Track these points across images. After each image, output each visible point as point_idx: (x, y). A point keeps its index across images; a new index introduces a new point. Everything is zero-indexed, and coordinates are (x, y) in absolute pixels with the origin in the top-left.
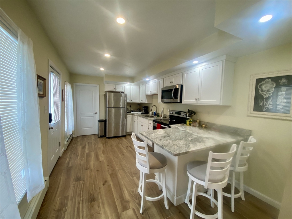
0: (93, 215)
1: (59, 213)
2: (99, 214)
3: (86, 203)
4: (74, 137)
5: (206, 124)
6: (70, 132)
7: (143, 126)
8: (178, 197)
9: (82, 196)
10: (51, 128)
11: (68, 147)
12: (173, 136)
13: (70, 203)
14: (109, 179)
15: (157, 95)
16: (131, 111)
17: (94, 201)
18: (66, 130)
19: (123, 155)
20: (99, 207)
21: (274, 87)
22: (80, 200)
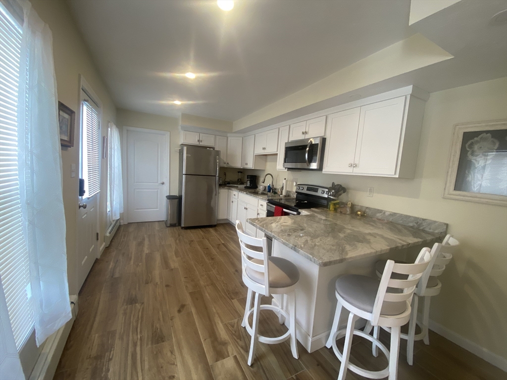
0: (162, 367)
1: (99, 362)
2: (173, 366)
3: (147, 345)
4: (122, 224)
5: (364, 210)
6: (115, 215)
7: (248, 209)
8: (315, 338)
9: (141, 332)
10: (83, 206)
11: (111, 241)
12: (310, 229)
13: (118, 345)
14: (188, 301)
15: (276, 156)
16: (226, 183)
17: (163, 342)
18: (109, 211)
19: (212, 259)
20: (172, 352)
21: (496, 148)
22: (138, 339)
